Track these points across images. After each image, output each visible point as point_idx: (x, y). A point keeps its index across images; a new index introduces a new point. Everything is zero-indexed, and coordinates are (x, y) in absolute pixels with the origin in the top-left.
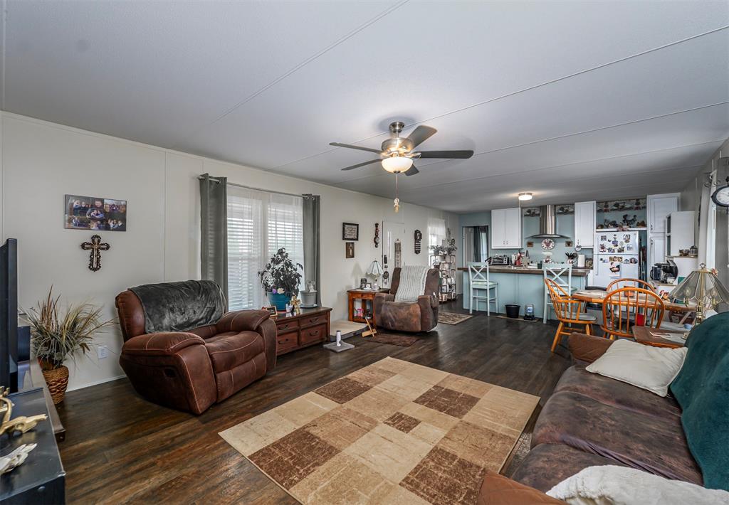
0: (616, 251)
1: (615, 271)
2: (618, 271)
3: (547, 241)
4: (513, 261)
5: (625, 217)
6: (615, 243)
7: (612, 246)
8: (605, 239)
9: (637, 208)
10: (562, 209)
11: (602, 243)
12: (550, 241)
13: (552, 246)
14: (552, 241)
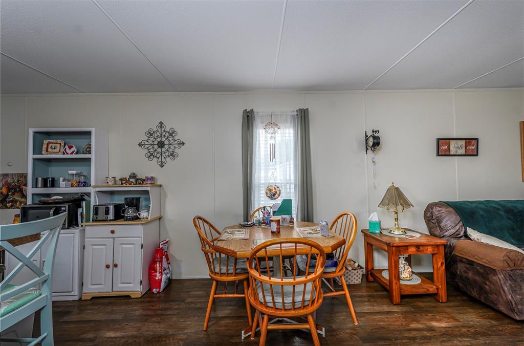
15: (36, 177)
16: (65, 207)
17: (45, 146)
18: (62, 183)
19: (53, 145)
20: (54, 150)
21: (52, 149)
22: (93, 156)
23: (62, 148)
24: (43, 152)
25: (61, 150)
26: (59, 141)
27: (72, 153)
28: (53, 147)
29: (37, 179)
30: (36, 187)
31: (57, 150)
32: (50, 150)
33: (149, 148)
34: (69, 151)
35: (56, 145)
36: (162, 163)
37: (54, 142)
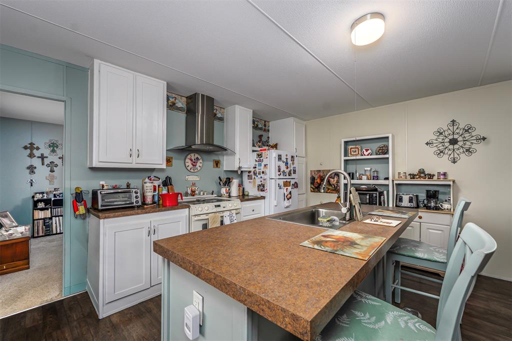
0: (287, 174)
2: (291, 198)
3: (193, 157)
5: (260, 136)
6: (287, 166)
7: (285, 168)
8: (281, 159)
9: (265, 130)
11: (278, 164)
12: (197, 158)
13: (200, 166)
14: (199, 157)
16: (376, 194)
17: (349, 151)
19: (353, 149)
20: (355, 153)
22: (390, 155)
23: (359, 151)
24: (349, 155)
26: (357, 146)
27: (368, 155)
28: (354, 151)
31: (357, 153)
32: (352, 153)
33: (439, 146)
34: (366, 153)
35: (356, 149)
36: (454, 159)
37: (355, 147)
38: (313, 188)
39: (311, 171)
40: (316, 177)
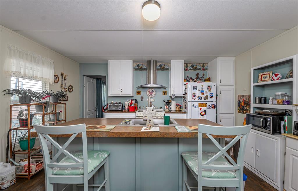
0: (203, 98)
1: (203, 115)
2: (205, 114)
3: (150, 90)
4: (127, 106)
5: (197, 75)
6: (203, 93)
7: (200, 95)
8: (196, 89)
9: (203, 70)
10: (160, 66)
11: (194, 92)
12: (153, 91)
13: (154, 95)
14: (154, 90)
15: (255, 97)
16: (270, 118)
17: (260, 77)
18: (270, 101)
19: (265, 76)
20: (266, 79)
21: (264, 78)
23: (270, 77)
24: (259, 81)
25: (270, 78)
26: (269, 73)
27: (278, 79)
28: (265, 77)
29: (256, 98)
30: (255, 103)
31: (268, 79)
32: (263, 79)
34: (275, 78)
35: (267, 75)
37: (266, 73)
38: (239, 109)
39: (238, 96)
40: (241, 101)
